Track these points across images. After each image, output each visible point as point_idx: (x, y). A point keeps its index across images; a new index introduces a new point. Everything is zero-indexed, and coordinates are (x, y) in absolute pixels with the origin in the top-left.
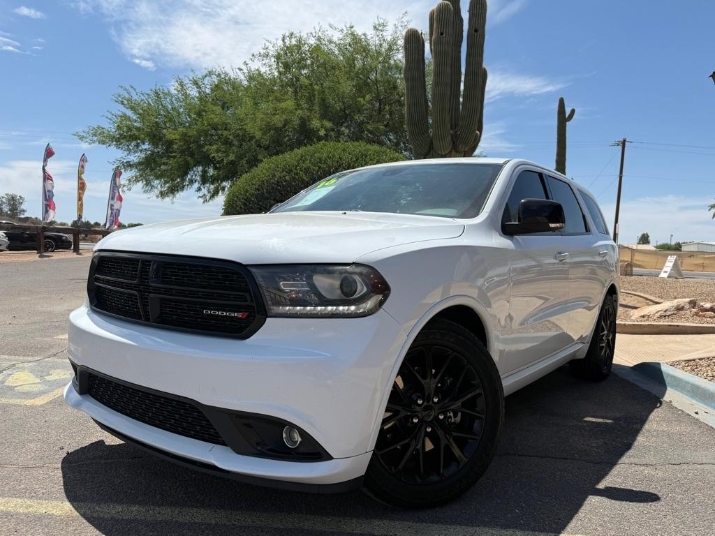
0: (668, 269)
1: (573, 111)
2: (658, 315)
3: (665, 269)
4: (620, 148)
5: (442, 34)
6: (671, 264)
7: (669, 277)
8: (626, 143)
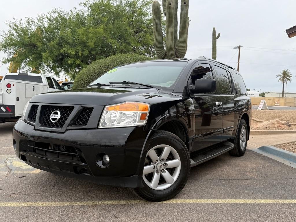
0: (262, 106)
1: (219, 34)
2: (264, 127)
3: (260, 106)
4: (238, 49)
5: (170, 4)
6: (263, 104)
7: (262, 109)
8: (241, 47)
